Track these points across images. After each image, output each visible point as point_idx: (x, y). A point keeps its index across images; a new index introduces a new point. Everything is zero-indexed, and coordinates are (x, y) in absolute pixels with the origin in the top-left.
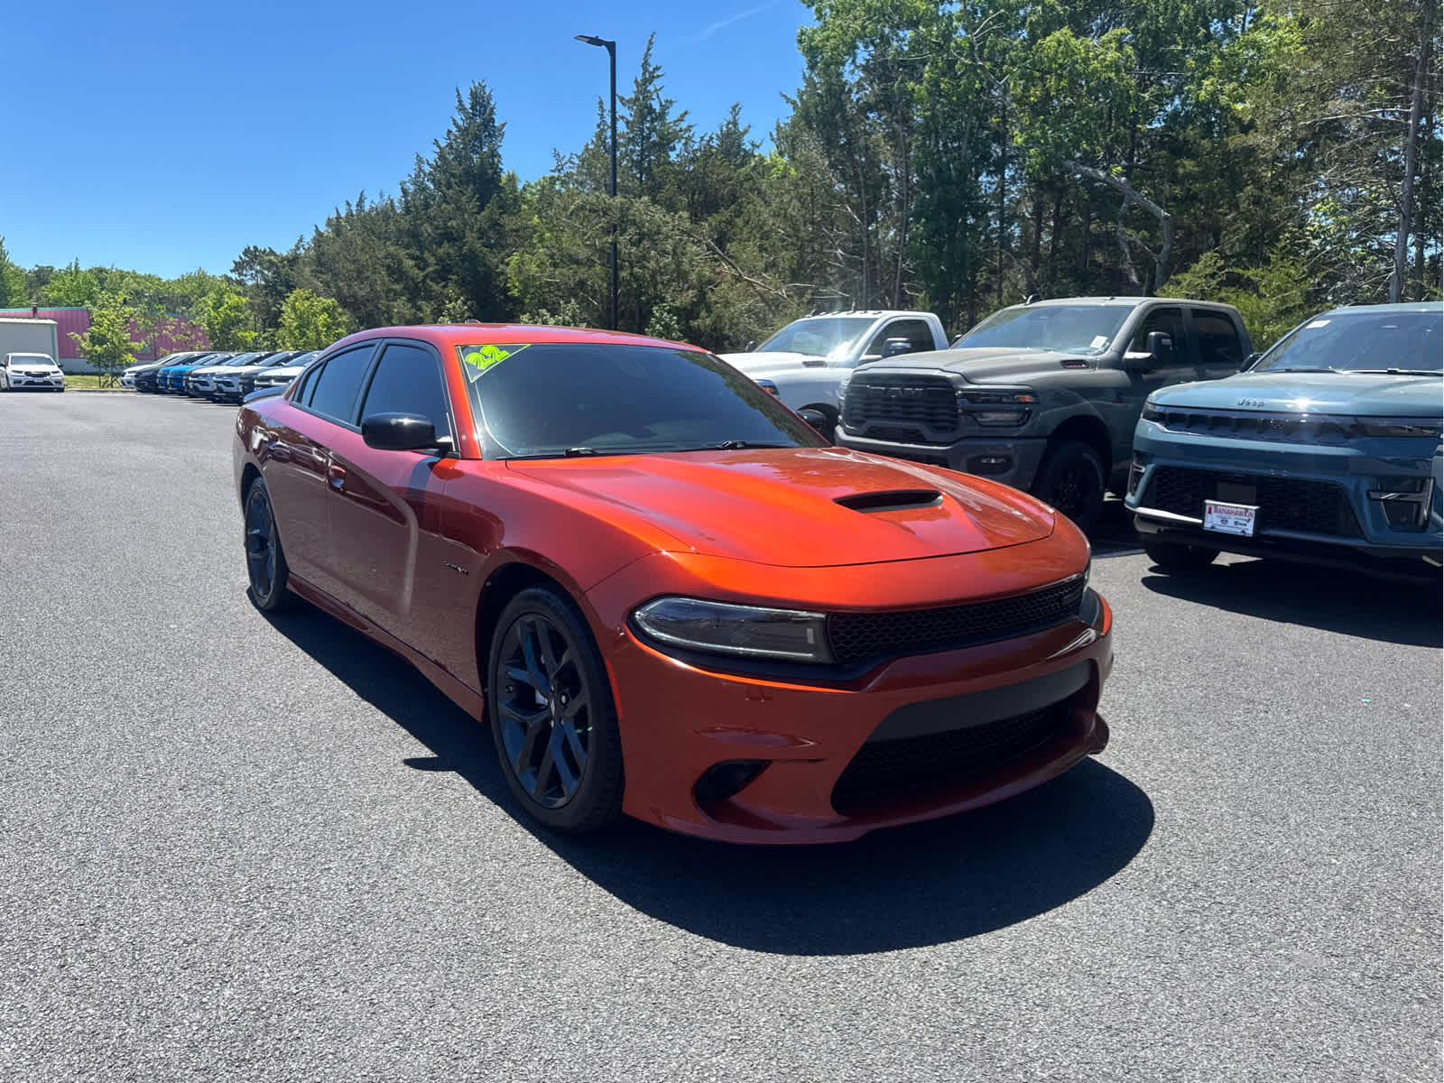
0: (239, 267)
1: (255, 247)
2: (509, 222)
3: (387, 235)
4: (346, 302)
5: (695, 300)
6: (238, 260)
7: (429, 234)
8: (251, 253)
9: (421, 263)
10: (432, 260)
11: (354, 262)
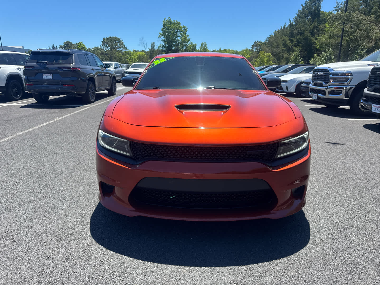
0: (253, 46)
1: (257, 41)
2: (321, 27)
3: (286, 34)
4: (274, 54)
5: (374, 45)
6: (253, 45)
7: (296, 33)
8: (256, 43)
9: (292, 41)
10: (295, 40)
11: (277, 43)
